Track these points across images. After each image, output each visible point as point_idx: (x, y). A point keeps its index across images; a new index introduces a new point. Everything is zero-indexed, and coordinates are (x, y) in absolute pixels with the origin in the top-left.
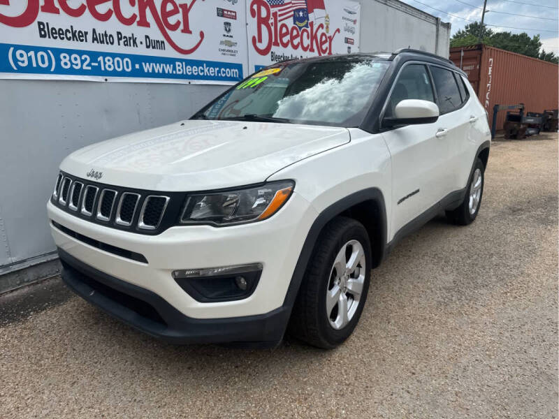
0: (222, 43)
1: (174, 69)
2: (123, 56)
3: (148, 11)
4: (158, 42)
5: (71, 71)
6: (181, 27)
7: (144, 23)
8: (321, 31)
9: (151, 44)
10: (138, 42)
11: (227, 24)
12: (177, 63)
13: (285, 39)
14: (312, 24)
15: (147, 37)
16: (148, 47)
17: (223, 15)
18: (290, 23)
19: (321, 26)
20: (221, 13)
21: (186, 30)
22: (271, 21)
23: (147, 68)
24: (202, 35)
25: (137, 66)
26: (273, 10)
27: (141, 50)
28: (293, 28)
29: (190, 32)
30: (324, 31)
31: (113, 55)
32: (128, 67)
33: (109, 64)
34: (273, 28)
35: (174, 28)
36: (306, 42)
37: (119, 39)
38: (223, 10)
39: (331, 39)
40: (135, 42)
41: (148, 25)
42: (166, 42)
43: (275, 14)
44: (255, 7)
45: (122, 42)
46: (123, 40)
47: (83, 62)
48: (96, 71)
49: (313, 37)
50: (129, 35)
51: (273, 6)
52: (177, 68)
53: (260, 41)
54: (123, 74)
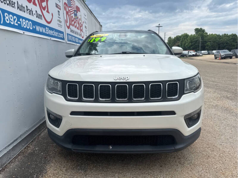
0: (58, 20)
1: (46, 31)
2: (29, 20)
4: (40, 15)
5: (9, 25)
6: (46, 9)
7: (34, 3)
8: (80, 21)
9: (37, 15)
11: (59, 11)
12: (47, 28)
13: (73, 23)
14: (78, 17)
15: (36, 11)
16: (37, 17)
17: (57, 7)
19: (80, 19)
22: (69, 14)
23: (38, 28)
24: (52, 15)
25: (34, 27)
26: (70, 9)
27: (34, 18)
28: (74, 18)
29: (49, 13)
32: (31, 27)
33: (24, 24)
35: (44, 9)
36: (78, 25)
37: (27, 10)
38: (57, 5)
39: (82, 25)
40: (32, 13)
41: (36, 5)
42: (42, 15)
44: (65, 6)
46: (29, 11)
47: (14, 20)
48: (19, 27)
49: (79, 24)
50: (30, 9)
51: (69, 7)
52: (47, 31)
53: (67, 22)
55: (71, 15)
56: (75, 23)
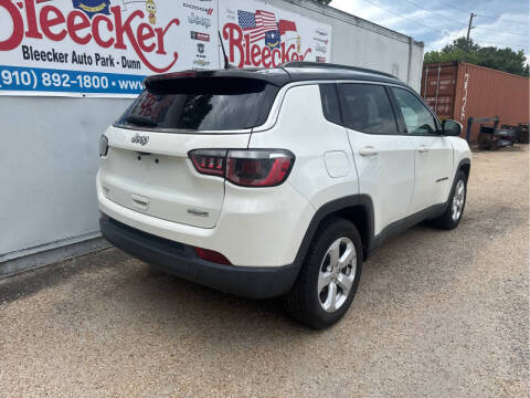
0: (195, 62)
2: (100, 75)
3: (125, 35)
4: (134, 62)
5: (52, 88)
6: (156, 48)
7: (120, 45)
8: (292, 51)
9: (126, 63)
10: (115, 62)
11: (200, 45)
13: (257, 59)
14: (283, 45)
15: (123, 58)
16: (124, 66)
17: (196, 38)
18: (262, 44)
19: (293, 46)
20: (195, 36)
21: (161, 51)
22: (243, 42)
23: (123, 85)
24: (176, 55)
25: (114, 84)
26: (245, 33)
27: (118, 70)
28: (265, 49)
29: (165, 53)
30: (296, 51)
31: (91, 74)
32: (105, 84)
33: (87, 82)
34: (245, 49)
35: (149, 49)
36: (278, 61)
37: (97, 60)
38: (197, 33)
39: (302, 56)
40: (112, 62)
41: (124, 47)
42: (141, 62)
43: (247, 37)
44: (228, 30)
45: (99, 62)
46: (101, 61)
47: (62, 80)
48: (75, 88)
49: (285, 56)
50: (106, 56)
51: (245, 29)
53: (232, 60)
54: (100, 90)
55: (251, 45)
56: (264, 58)
